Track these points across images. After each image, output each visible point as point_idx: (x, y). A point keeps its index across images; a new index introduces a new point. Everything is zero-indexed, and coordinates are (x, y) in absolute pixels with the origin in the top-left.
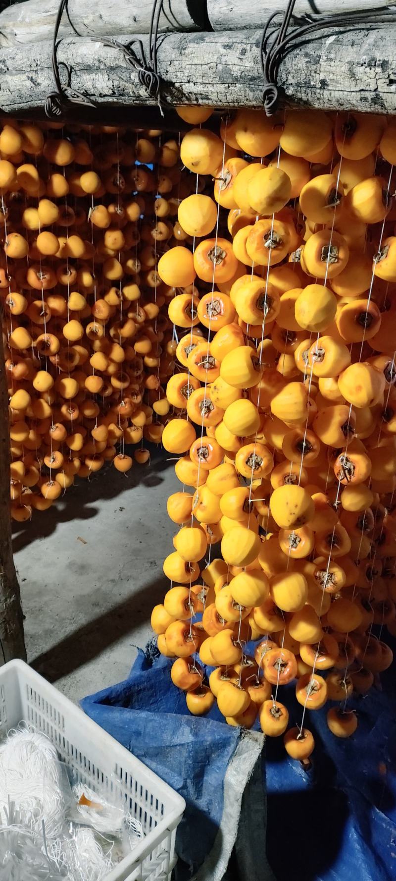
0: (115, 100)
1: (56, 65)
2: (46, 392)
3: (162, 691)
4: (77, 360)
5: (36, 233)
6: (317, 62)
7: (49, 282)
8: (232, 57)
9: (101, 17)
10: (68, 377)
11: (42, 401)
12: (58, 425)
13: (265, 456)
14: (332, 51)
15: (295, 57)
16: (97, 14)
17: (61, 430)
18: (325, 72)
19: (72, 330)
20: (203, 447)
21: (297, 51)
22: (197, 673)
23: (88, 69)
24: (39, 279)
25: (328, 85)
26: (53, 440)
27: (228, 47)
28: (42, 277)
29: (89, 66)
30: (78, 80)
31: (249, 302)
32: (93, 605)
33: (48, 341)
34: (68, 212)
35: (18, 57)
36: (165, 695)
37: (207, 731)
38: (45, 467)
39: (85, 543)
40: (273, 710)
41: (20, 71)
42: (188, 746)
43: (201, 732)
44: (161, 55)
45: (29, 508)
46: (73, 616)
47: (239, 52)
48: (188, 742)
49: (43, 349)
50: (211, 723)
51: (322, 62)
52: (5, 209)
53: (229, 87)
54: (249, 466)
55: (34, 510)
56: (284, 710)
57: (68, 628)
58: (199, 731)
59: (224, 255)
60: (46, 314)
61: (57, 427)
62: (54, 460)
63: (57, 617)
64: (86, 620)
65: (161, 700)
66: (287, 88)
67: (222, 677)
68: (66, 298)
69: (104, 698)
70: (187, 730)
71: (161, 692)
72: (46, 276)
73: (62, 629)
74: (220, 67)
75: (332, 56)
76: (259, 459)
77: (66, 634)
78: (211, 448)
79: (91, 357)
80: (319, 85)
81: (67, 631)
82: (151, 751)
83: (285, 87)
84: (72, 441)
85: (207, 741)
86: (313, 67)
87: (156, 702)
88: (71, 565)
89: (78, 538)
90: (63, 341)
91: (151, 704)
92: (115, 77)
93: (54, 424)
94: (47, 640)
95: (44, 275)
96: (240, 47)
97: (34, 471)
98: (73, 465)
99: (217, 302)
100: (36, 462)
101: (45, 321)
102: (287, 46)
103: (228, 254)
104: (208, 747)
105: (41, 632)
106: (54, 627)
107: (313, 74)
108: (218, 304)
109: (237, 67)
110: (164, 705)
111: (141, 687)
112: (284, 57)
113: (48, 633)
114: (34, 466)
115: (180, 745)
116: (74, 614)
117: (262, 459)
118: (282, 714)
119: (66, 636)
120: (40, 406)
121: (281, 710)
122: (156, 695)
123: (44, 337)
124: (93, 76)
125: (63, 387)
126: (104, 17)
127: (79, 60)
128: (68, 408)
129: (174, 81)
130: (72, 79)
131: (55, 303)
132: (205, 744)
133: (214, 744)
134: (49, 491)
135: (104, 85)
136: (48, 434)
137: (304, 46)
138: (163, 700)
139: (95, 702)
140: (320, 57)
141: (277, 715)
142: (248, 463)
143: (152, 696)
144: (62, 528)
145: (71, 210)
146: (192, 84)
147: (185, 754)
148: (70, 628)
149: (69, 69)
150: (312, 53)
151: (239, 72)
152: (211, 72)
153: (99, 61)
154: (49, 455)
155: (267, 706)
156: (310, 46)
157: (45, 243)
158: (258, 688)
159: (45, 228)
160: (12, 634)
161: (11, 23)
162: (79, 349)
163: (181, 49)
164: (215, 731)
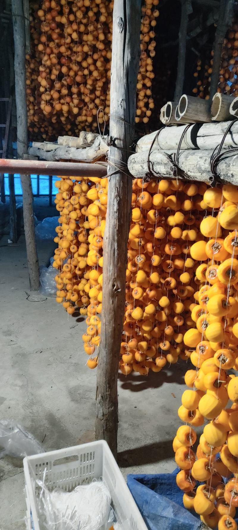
0: (168, 176)
1: (149, 161)
2: (165, 307)
3: (176, 490)
4: (186, 293)
5: (171, 227)
6: (229, 166)
7: (176, 251)
8: (202, 162)
9: (167, 142)
10: (180, 302)
11: (163, 312)
12: (169, 326)
13: (229, 357)
14: (235, 162)
15: (222, 164)
16: (166, 141)
17: (170, 329)
18: (232, 170)
19: (184, 277)
20: (202, 346)
21: (223, 161)
22: (190, 482)
23: (158, 163)
24: (170, 249)
25: (234, 176)
26: (166, 334)
27: (201, 158)
28: (172, 249)
29: (158, 162)
30: (155, 167)
31: (221, 272)
32: (166, 433)
33: (170, 281)
34: (191, 218)
35: (139, 157)
36: (177, 493)
37: (183, 516)
38: (160, 348)
39: (175, 397)
40: (227, 522)
41: (139, 163)
42: (169, 520)
43: (179, 516)
44: (180, 160)
45: (147, 369)
46: (153, 436)
47: (204, 160)
48: (170, 517)
49: (167, 285)
50: (187, 513)
51: (231, 166)
52: (157, 215)
53: (202, 174)
54: (219, 361)
55: (150, 370)
56: (234, 525)
57: (148, 441)
58: (178, 514)
59: (220, 247)
60: (171, 267)
61: (169, 328)
62: (165, 346)
63: (145, 433)
64: (159, 440)
65: (174, 495)
66: (221, 176)
67: (204, 490)
68: (184, 260)
69: (140, 478)
70: (172, 510)
71: (174, 490)
72: (174, 249)
73: (145, 440)
74: (198, 166)
75: (234, 164)
76: (225, 358)
77: (146, 444)
78: (207, 348)
79: (195, 293)
80: (231, 176)
81: (147, 442)
82: (151, 515)
83: (220, 176)
84: (177, 337)
85: (180, 522)
86: (228, 168)
87: (170, 494)
88: (163, 407)
89: (172, 394)
90: (179, 283)
91: (167, 495)
92: (166, 167)
93: (168, 325)
94: (135, 443)
95: (173, 248)
96: (205, 158)
97: (153, 350)
98: (176, 350)
99: (215, 270)
100: (156, 345)
101: (170, 271)
102: (220, 159)
103: (222, 247)
104: (180, 525)
105: (133, 438)
106: (141, 437)
107: (228, 171)
108: (215, 272)
109: (203, 166)
110: (175, 498)
111: (163, 481)
112: (219, 163)
113: (137, 439)
114: (154, 346)
115: (165, 517)
116: (154, 434)
117: (227, 358)
118: (232, 527)
119: (145, 445)
120: (161, 315)
121: (232, 524)
122: (171, 490)
123: (169, 279)
124: (160, 166)
125: (176, 307)
126: (168, 142)
127: (155, 160)
128: (178, 319)
129: (184, 170)
130: (154, 167)
131: (178, 263)
132: (179, 523)
133: (184, 525)
134: (160, 362)
135: (163, 170)
136: (164, 331)
137: (225, 159)
138: (175, 496)
139: (134, 478)
140: (230, 164)
141: (228, 526)
142: (219, 359)
143: (168, 490)
144: (166, 385)
145: (193, 217)
146: (190, 172)
147: (167, 524)
148: (149, 441)
149: (153, 164)
150: (228, 162)
151: (204, 168)
152: (195, 168)
153: (162, 161)
154: (163, 342)
155: (224, 518)
156: (228, 159)
157: (175, 233)
158: (226, 507)
159: (177, 225)
160: (110, 428)
161: (141, 143)
162: (189, 288)
163: (186, 157)
164: (186, 518)
